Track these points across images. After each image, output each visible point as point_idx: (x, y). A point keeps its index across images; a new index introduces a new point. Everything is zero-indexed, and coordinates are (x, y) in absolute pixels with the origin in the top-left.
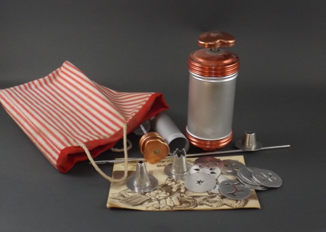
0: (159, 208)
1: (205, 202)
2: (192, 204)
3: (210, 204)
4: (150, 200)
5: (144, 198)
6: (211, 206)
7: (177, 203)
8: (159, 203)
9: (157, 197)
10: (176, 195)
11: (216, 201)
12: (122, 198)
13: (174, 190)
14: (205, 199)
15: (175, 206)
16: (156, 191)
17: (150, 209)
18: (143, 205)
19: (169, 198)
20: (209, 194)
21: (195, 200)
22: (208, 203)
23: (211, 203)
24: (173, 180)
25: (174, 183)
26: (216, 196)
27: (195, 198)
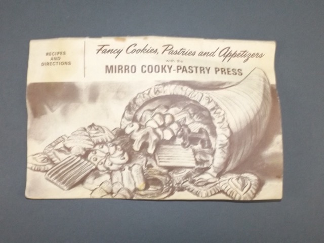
0: (112, 193)
1: (187, 183)
2: (165, 188)
3: (196, 189)
4: (95, 173)
5: (87, 167)
6: (197, 194)
7: (141, 184)
8: (111, 179)
9: (107, 164)
10: (139, 161)
11: (207, 184)
12: (50, 167)
13: (136, 147)
14: (188, 176)
15: (136, 190)
16: (105, 149)
17: (97, 195)
18: (86, 185)
19: (127, 167)
20: (197, 163)
21: (170, 177)
22: (192, 186)
23: (197, 185)
24: (134, 119)
25: (136, 126)
26: (208, 168)
27: (171, 173)
